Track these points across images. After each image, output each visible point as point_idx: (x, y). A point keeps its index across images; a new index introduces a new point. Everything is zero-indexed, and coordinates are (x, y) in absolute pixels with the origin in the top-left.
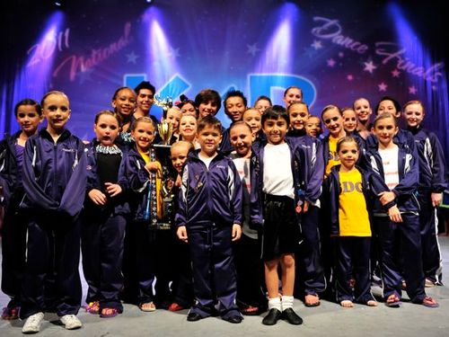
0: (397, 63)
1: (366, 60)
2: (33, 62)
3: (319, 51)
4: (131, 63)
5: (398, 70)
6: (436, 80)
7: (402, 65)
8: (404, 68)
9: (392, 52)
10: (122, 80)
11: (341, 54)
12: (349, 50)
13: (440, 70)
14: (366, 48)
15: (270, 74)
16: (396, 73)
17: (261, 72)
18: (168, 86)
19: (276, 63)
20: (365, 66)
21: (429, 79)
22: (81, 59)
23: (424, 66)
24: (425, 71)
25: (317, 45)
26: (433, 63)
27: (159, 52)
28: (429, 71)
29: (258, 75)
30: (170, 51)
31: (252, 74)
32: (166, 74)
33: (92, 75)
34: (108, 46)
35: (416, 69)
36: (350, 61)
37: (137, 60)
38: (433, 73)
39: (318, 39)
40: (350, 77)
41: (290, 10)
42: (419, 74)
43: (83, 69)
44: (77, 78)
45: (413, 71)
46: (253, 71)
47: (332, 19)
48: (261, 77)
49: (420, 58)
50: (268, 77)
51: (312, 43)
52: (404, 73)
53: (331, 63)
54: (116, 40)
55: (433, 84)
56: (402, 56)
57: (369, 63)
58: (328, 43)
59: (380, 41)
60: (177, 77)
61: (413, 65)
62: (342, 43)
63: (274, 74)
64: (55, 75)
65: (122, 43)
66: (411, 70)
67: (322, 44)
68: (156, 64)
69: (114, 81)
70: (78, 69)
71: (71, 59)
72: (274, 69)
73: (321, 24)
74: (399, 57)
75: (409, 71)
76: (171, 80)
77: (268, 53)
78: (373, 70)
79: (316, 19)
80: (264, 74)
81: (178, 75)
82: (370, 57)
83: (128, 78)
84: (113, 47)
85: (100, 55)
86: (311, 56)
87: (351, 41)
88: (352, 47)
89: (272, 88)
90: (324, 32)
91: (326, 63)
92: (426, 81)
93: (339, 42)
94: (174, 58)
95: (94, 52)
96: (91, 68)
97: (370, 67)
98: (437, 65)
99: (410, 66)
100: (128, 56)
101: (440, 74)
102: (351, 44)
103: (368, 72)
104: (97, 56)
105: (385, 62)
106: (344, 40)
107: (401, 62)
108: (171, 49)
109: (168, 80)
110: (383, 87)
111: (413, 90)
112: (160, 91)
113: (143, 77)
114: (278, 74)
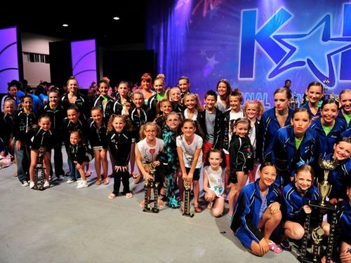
2: (179, 6)
10: (239, 14)
18: (275, 17)
31: (346, 3)
32: (274, 7)
33: (218, 12)
43: (212, 7)
44: (208, 15)
60: (282, 9)
64: (193, 13)
69: (234, 15)
70: (209, 8)
71: (204, 1)
76: (277, 12)
81: (283, 7)
83: (244, 12)
96: (217, 6)
109: (275, 12)
112: (268, 21)
113: (255, 11)
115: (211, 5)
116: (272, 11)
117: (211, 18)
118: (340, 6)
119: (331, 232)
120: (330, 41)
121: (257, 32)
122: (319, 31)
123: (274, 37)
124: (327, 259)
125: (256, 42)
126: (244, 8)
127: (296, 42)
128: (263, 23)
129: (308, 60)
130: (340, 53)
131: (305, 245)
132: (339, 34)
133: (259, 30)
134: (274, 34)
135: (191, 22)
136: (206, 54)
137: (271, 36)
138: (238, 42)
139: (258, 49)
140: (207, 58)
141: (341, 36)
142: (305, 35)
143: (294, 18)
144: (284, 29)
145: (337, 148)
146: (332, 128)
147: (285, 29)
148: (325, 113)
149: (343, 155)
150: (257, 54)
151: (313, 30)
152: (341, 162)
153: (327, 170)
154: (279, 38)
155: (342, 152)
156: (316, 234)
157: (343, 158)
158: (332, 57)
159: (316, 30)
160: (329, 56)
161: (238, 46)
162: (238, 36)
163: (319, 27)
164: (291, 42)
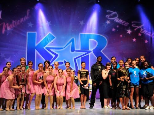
0: (140, 30)
1: (128, 29)
3: (109, 24)
4: (30, 27)
5: (141, 33)
7: (143, 31)
8: (143, 32)
9: (139, 26)
10: (26, 34)
11: (118, 26)
12: (121, 24)
14: (128, 24)
15: (89, 34)
16: (140, 35)
17: (85, 32)
18: (46, 37)
19: (91, 29)
20: (127, 31)
22: (8, 24)
23: (151, 32)
24: (152, 34)
25: (108, 22)
27: (42, 23)
29: (84, 34)
30: (47, 23)
31: (81, 33)
32: (45, 32)
34: (20, 19)
35: (148, 33)
36: (121, 29)
37: (32, 26)
39: (108, 20)
40: (121, 36)
41: (97, 7)
42: (149, 35)
43: (8, 29)
44: (6, 33)
45: (147, 34)
46: (82, 32)
47: (114, 11)
48: (85, 34)
49: (150, 28)
50: (88, 34)
51: (106, 21)
52: (143, 35)
53: (114, 30)
54: (23, 17)
56: (143, 27)
57: (129, 30)
58: (112, 21)
59: (133, 21)
60: (50, 34)
61: (147, 31)
62: (118, 22)
63: (90, 34)
65: (26, 18)
66: (146, 33)
67: (110, 22)
68: (41, 28)
69: (22, 34)
70: (6, 29)
71: (3, 24)
72: (90, 31)
73: (110, 13)
74: (141, 28)
75: (145, 34)
76: (47, 35)
77: (88, 25)
78: (131, 33)
79: (108, 11)
80: (86, 34)
81: (50, 33)
82: (129, 28)
83: (28, 33)
84: (22, 20)
85: (16, 23)
86: (105, 27)
87: (122, 21)
88: (122, 23)
89: (89, 39)
90: (111, 17)
91: (112, 30)
92: (152, 38)
93: (117, 21)
94: (48, 25)
95: (13, 22)
96: (12, 28)
97: (129, 32)
99: (145, 32)
100: (29, 24)
102: (122, 22)
103: (128, 34)
104: (14, 23)
105: (135, 30)
106: (119, 20)
107: (142, 30)
108: (47, 21)
109: (46, 35)
110: (134, 40)
111: (146, 42)
113: (35, 33)
114: (92, 34)
115: (8, 27)
116: (44, 34)
117: (8, 34)
118: (79, 35)
120: (75, 52)
121: (36, 45)
122: (69, 46)
123: (46, 48)
125: (36, 51)
126: (28, 31)
127: (58, 52)
128: (40, 40)
129: (65, 61)
130: (80, 58)
132: (79, 48)
134: (46, 46)
136: (4, 56)
137: (44, 48)
138: (26, 50)
140: (5, 59)
141: (80, 49)
142: (62, 48)
143: (56, 39)
144: (51, 44)
150: (37, 57)
154: (49, 49)
158: (76, 60)
159: (68, 46)
160: (75, 59)
161: (25, 52)
162: (26, 46)
163: (69, 44)
164: (55, 51)
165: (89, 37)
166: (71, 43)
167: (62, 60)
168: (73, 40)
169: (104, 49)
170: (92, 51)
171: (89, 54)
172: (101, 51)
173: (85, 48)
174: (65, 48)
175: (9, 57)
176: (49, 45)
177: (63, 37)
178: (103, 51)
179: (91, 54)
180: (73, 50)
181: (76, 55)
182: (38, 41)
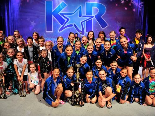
6: (141, 7)
7: (132, 2)
8: (132, 3)
13: (142, 4)
15: (93, 2)
16: (130, 4)
17: (90, 1)
18: (60, 5)
20: (121, 1)
21: (139, 7)
23: (138, 2)
24: (138, 4)
26: (141, 2)
28: (139, 4)
29: (89, 2)
31: (87, 2)
32: (59, 1)
38: (140, 5)
40: (117, 5)
42: (137, 5)
44: (29, 1)
48: (89, 3)
52: (132, 4)
55: (140, 8)
61: (135, 2)
69: (42, 2)
72: (94, 1)
75: (134, 4)
76: (61, 3)
78: (124, 3)
80: (90, 2)
81: (63, 1)
89: (93, 7)
92: (138, 7)
98: (142, 3)
99: (134, 2)
101: (142, 6)
103: (122, 3)
105: (127, 0)
109: (60, 3)
110: (126, 9)
111: (134, 10)
112: (57, 7)
113: (51, 2)
114: (95, 3)
116: (59, 3)
117: (31, 3)
118: (84, 3)
119: (82, 91)
121: (53, 11)
122: (78, 12)
123: (60, 14)
124: (82, 102)
125: (53, 16)
127: (69, 17)
128: (55, 7)
129: (74, 24)
130: (85, 22)
131: (73, 98)
132: (85, 14)
133: (54, 10)
134: (60, 12)
135: (21, 4)
136: (30, 20)
137: (59, 13)
138: (45, 15)
139: (54, 19)
141: (85, 15)
142: (72, 14)
143: (68, 6)
145: (81, 59)
146: (79, 51)
147: (64, 11)
148: (76, 45)
149: (83, 62)
150: (53, 21)
151: (76, 12)
152: (83, 65)
153: (78, 67)
154: (62, 14)
155: (83, 60)
156: (77, 93)
157: (84, 63)
158: (83, 23)
160: (82, 23)
161: (45, 17)
162: (45, 12)
163: (78, 11)
164: (67, 16)
165: (93, 5)
166: (79, 10)
167: (72, 23)
168: (80, 8)
169: (104, 15)
170: (95, 16)
171: (92, 19)
172: (101, 17)
173: (89, 14)
174: (75, 13)
175: (33, 21)
176: (63, 11)
177: (73, 5)
178: (103, 17)
179: (94, 19)
180: (80, 15)
181: (83, 19)
182: (54, 8)
